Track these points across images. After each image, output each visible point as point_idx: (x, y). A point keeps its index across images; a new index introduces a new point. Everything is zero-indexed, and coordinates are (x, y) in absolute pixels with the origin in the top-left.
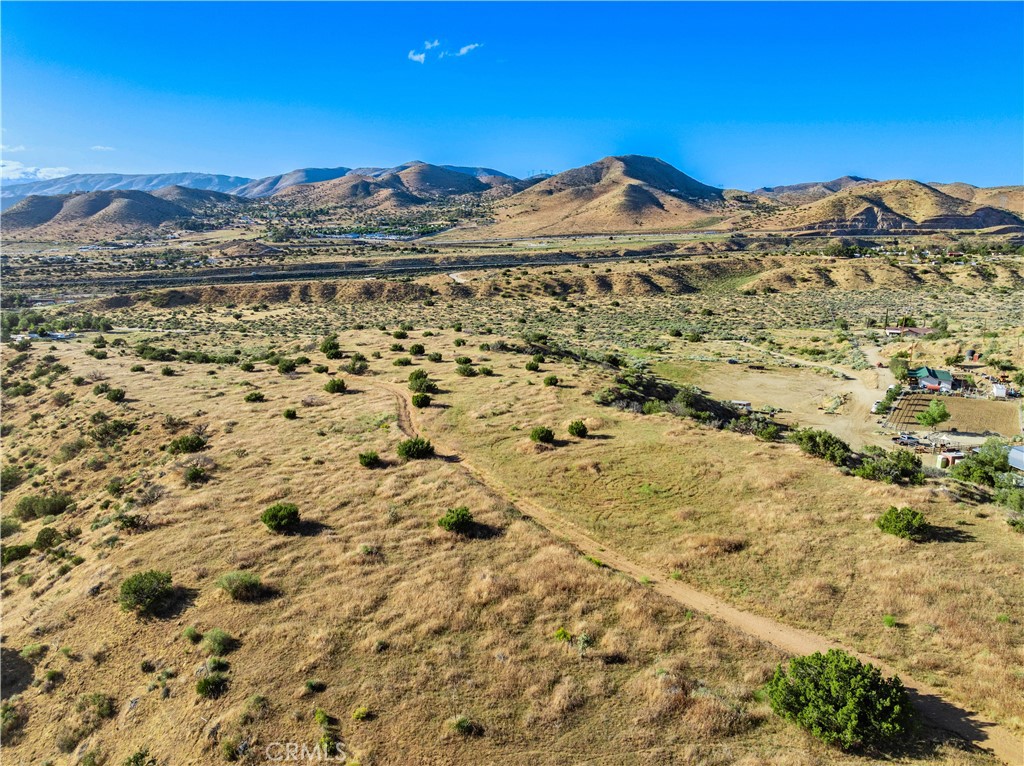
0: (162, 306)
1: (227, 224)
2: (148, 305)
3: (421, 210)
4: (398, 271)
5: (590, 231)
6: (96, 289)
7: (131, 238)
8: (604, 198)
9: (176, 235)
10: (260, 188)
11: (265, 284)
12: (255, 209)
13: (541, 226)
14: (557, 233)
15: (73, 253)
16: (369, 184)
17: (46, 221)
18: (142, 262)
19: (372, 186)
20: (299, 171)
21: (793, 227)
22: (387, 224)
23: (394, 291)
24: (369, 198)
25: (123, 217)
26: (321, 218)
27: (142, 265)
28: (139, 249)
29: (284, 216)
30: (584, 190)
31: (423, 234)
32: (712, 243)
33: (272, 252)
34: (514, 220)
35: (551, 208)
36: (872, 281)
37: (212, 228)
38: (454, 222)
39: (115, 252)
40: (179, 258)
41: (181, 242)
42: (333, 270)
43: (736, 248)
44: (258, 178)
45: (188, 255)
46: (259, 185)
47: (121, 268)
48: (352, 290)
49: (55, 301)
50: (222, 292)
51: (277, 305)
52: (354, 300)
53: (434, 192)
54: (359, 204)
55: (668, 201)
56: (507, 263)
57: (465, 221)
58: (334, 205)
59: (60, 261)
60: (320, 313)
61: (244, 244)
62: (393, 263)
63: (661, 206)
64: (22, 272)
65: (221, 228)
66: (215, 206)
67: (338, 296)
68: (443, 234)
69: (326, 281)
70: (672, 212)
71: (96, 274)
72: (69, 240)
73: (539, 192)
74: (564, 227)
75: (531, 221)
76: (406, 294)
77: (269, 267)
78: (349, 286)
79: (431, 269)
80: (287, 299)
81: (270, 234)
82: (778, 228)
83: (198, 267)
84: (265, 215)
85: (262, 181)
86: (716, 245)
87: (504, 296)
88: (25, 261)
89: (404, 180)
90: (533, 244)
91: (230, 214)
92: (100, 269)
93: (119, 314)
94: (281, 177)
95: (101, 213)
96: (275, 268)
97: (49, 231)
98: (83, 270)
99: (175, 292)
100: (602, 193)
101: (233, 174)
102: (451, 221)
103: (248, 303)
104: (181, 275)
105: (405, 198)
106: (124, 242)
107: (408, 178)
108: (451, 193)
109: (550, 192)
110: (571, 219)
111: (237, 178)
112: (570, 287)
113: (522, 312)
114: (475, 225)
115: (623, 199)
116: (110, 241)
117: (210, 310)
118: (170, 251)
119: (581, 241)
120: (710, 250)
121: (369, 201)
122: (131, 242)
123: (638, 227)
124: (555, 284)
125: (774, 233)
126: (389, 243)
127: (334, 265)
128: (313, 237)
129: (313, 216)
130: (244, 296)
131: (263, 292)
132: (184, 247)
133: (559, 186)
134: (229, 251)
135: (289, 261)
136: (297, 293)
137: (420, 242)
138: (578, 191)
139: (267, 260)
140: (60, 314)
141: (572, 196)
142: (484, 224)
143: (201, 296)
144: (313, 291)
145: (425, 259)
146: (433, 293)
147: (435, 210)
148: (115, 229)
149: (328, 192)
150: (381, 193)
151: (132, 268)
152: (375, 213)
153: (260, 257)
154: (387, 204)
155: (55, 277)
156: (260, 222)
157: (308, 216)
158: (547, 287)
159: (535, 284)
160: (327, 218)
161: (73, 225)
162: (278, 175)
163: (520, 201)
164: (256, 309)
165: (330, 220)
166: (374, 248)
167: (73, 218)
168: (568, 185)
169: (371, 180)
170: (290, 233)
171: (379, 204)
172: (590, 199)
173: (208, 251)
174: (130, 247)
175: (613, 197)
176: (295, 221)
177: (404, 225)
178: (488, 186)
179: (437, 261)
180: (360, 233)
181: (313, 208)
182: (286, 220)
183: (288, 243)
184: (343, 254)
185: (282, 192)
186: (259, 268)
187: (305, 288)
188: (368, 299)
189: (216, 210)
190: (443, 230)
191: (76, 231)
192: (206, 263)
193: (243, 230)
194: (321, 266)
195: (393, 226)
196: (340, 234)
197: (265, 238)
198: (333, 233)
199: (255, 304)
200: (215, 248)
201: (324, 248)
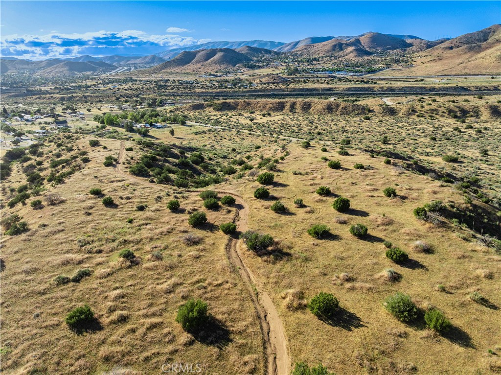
0: (218, 110)
1: (267, 65)
2: (211, 109)
3: (370, 58)
4: (351, 94)
5: (477, 72)
7: (222, 72)
9: (242, 71)
10: (288, 47)
11: (271, 100)
12: (282, 58)
13: (443, 69)
14: (453, 73)
15: (195, 79)
16: (342, 44)
17: (188, 63)
18: (222, 85)
19: (344, 45)
20: (308, 38)
22: (349, 66)
23: (345, 108)
24: (341, 52)
25: (220, 62)
26: (315, 62)
28: (224, 78)
29: (296, 61)
30: (475, 47)
31: (369, 72)
33: (285, 81)
34: (425, 65)
35: (451, 58)
37: (260, 67)
38: (388, 66)
39: (212, 79)
40: (239, 83)
41: (243, 74)
42: (314, 92)
44: (288, 42)
45: (244, 81)
46: (288, 46)
47: (211, 87)
48: (320, 107)
50: (249, 104)
51: (277, 113)
52: (320, 113)
53: (378, 48)
54: (336, 55)
56: (421, 92)
57: (395, 65)
58: (322, 55)
59: (187, 83)
60: (298, 120)
62: (349, 89)
65: (264, 68)
66: (263, 56)
67: (311, 110)
68: (381, 72)
69: (306, 100)
71: (199, 90)
72: (196, 72)
73: (444, 48)
74: (459, 70)
75: (436, 66)
76: (353, 111)
77: (281, 89)
78: (319, 103)
79: (371, 94)
80: (282, 110)
81: (286, 71)
83: (246, 88)
84: (286, 61)
85: (290, 44)
87: (418, 116)
88: (174, 82)
89: (362, 42)
90: (437, 80)
91: (269, 60)
92: (202, 88)
93: (197, 113)
94: (299, 42)
95: (211, 59)
96: (283, 90)
97: (189, 68)
98: (194, 88)
99: (226, 102)
100: (487, 48)
101: (277, 41)
102: (386, 65)
103: (261, 111)
104: (237, 92)
105: (361, 52)
106: (218, 74)
107: (365, 42)
108: (388, 49)
109: (451, 48)
110: (464, 65)
111: (279, 42)
112: (468, 112)
113: (432, 129)
114: (401, 67)
116: (212, 73)
117: (240, 114)
118: (236, 79)
119: (471, 78)
121: (341, 53)
122: (221, 74)
124: (457, 110)
126: (348, 77)
127: (315, 89)
128: (308, 73)
129: (310, 61)
130: (260, 107)
131: (270, 105)
132: (243, 77)
133: (457, 44)
134: (263, 80)
135: (292, 86)
136: (288, 107)
137: (366, 77)
138: (471, 47)
139: (281, 85)
141: (466, 50)
142: (406, 67)
143: (238, 105)
144: (297, 106)
145: (368, 88)
146: (370, 111)
147: (377, 58)
148: (216, 67)
149: (320, 49)
150: (348, 49)
151: (216, 88)
152: (344, 60)
153: (278, 83)
154: (351, 55)
155: (181, 91)
156: (283, 64)
157: (308, 61)
158: (450, 111)
159: (442, 109)
160: (318, 62)
161: (199, 65)
162: (298, 40)
163: (430, 54)
164: (264, 115)
165: (319, 64)
166: (340, 80)
167: (200, 62)
168: (464, 43)
169: (344, 42)
170: (296, 71)
171: (346, 55)
172: (479, 52)
173: (254, 79)
174: (220, 76)
175: (497, 51)
176: (301, 64)
177: (358, 67)
178: (411, 45)
179: (375, 89)
180: (333, 71)
181: (311, 57)
182: (296, 63)
183: (294, 76)
184: (322, 83)
185: (298, 49)
186: (275, 90)
187: (294, 104)
188: (329, 112)
189: (263, 58)
190: (381, 70)
191: (200, 68)
192: (250, 86)
193: (274, 69)
194: (308, 90)
195: (352, 67)
196: (322, 71)
197: (283, 73)
198: (318, 71)
199: (265, 112)
200: (258, 78)
201: (312, 79)
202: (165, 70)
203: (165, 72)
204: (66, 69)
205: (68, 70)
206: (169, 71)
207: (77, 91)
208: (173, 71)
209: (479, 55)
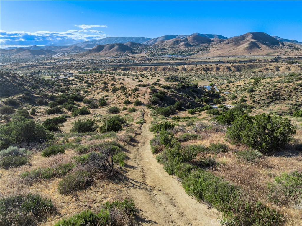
0: (123, 71)
1: (141, 52)
2: (120, 70)
3: (191, 48)
4: (176, 65)
5: (235, 55)
6: (111, 67)
7: (119, 56)
8: (243, 45)
9: (129, 55)
10: (152, 41)
11: (143, 67)
12: (148, 48)
13: (221, 53)
14: (225, 55)
15: (106, 59)
16: (178, 41)
17: (101, 51)
18: (120, 61)
19: (179, 42)
20: (163, 36)
21: (299, 55)
22: (180, 53)
23: (169, 69)
25: (117, 50)
26: (164, 50)
27: (120, 62)
28: (120, 58)
29: (155, 50)
30: (237, 43)
31: (188, 55)
32: (267, 59)
33: (149, 60)
34: (214, 51)
35: (227, 48)
36: (290, 70)
37: (137, 53)
38: (198, 52)
39: (115, 59)
40: (128, 61)
41: (129, 57)
42: (161, 64)
43: (274, 61)
44: (153, 38)
45: (131, 60)
46: (152, 40)
47: (116, 62)
49: (103, 69)
50: (135, 68)
51: (145, 71)
52: (161, 71)
53: (196, 43)
54: (175, 47)
55: (263, 46)
57: (201, 52)
58: (168, 47)
59: (104, 61)
61: (143, 58)
63: (259, 48)
64: (97, 63)
65: (139, 53)
66: (139, 47)
67: (157, 70)
68: (193, 55)
69: (156, 66)
70: (263, 50)
71: (111, 64)
72: (106, 56)
73: (225, 43)
74: (228, 54)
75: (219, 52)
77: (147, 63)
78: (160, 68)
80: (147, 70)
81: (150, 55)
82: (294, 55)
83: (132, 63)
84: (150, 50)
85: (153, 39)
86: (268, 60)
88: (97, 61)
89: (188, 40)
90: (215, 59)
91: (142, 49)
92: (112, 63)
94: (158, 38)
95: (112, 49)
96: (148, 63)
97: (101, 53)
98: (108, 63)
99: (126, 68)
100: (243, 44)
102: (197, 52)
103: (139, 71)
104: (128, 64)
105: (187, 45)
106: (117, 56)
107: (190, 39)
108: (201, 43)
109: (228, 43)
110: (231, 51)
111: (147, 38)
112: (209, 69)
114: (203, 53)
115: (247, 46)
116: (114, 56)
117: (132, 72)
118: (127, 59)
119: (230, 58)
120: (266, 61)
121: (178, 46)
122: (118, 56)
123: (249, 54)
124: (206, 68)
125: (290, 57)
126: (178, 58)
127: (162, 63)
128: (160, 56)
129: (162, 50)
130: (139, 69)
131: (142, 68)
132: (130, 58)
133: (231, 41)
134: (139, 59)
135: (152, 62)
136: (149, 69)
137: (186, 57)
138: (236, 43)
139: (147, 62)
140: (104, 71)
141: (234, 45)
142: (206, 53)
145: (184, 62)
146: (178, 70)
147: (195, 48)
148: (115, 53)
149: (168, 43)
150: (181, 43)
151: (118, 63)
152: (178, 49)
153: (146, 61)
154: (182, 46)
155: (103, 64)
156: (149, 52)
157: (161, 50)
158: (204, 69)
161: (106, 52)
162: (157, 37)
163: (219, 46)
164: (140, 72)
165: (166, 51)
166: (174, 59)
167: (106, 50)
168: (234, 41)
169: (179, 40)
170: (155, 55)
171: (180, 47)
172: (239, 46)
173: (135, 59)
174: (118, 58)
175: (245, 45)
176: (157, 52)
177: (184, 53)
178: (213, 41)
179: (187, 63)
180: (172, 55)
181: (163, 48)
182: (155, 51)
183: (154, 57)
184: (165, 60)
185: (156, 43)
186: (145, 63)
187: (151, 68)
188: (164, 70)
189: (139, 48)
190: (194, 54)
191: (107, 54)
192: (134, 62)
193: (144, 54)
194: (159, 63)
195: (182, 53)
196: (166, 55)
197: (148, 56)
198: (165, 55)
199: (141, 71)
200: (137, 58)
201: (161, 59)
202: (89, 55)
203: (89, 56)
204: (29, 54)
205: (31, 54)
206: (91, 55)
207: (51, 64)
208: (93, 55)
209: (238, 47)
